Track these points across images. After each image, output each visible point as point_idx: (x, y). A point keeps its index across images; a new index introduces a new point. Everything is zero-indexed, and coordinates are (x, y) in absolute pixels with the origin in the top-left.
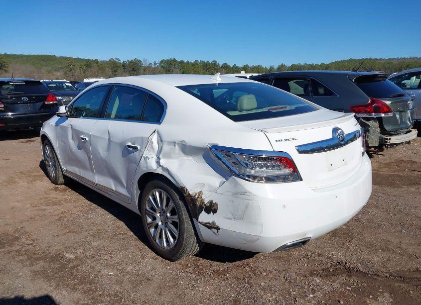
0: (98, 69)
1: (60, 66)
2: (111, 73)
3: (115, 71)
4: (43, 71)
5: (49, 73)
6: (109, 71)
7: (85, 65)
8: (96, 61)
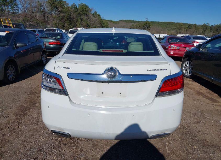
0: (195, 29)
1: (175, 28)
2: (202, 32)
3: (205, 31)
4: (166, 30)
5: (169, 31)
6: (201, 30)
7: (188, 27)
8: (195, 25)
